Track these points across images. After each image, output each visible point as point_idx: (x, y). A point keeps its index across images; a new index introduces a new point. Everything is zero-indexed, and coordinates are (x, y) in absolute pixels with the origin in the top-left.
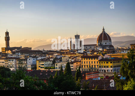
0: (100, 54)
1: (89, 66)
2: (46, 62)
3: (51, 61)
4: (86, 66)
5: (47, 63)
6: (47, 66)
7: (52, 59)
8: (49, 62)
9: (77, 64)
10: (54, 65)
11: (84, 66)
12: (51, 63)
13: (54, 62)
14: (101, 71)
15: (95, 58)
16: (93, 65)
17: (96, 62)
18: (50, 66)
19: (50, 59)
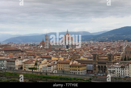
1: (62, 69)
2: (30, 64)
6: (30, 67)
7: (34, 62)
8: (32, 64)
10: (35, 66)
12: (34, 64)
13: (36, 64)
14: (72, 73)
15: (67, 63)
16: (66, 68)
17: (68, 66)
18: (33, 67)
19: (33, 62)
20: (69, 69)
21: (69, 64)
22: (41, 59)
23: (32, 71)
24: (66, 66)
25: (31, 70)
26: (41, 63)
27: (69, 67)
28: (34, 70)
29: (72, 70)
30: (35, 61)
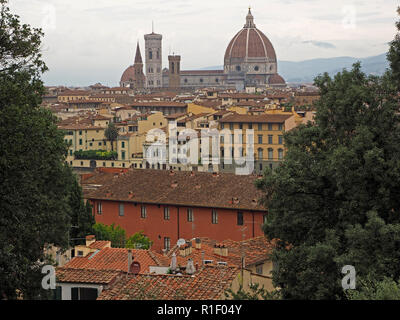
0: (290, 110)
2: (81, 133)
3: (98, 130)
5: (83, 137)
6: (83, 148)
7: (103, 124)
8: (91, 135)
10: (108, 143)
12: (101, 135)
13: (111, 135)
15: (270, 125)
16: (265, 147)
17: (275, 139)
18: (96, 147)
19: (96, 124)
20: (280, 150)
21: (281, 125)
22: (134, 112)
23: (93, 164)
24: (265, 139)
25: (87, 163)
26: (133, 128)
27: (280, 143)
28: (99, 164)
30: (105, 119)
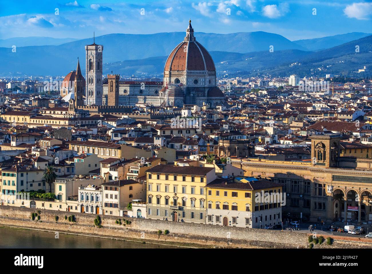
1: (171, 200)
2: (22, 175)
3: (37, 171)
4: (163, 201)
5: (24, 178)
9: (131, 188)
10: (47, 184)
11: (154, 200)
14: (214, 219)
15: (193, 177)
16: (189, 196)
17: (197, 190)
18: (36, 187)
20: (201, 201)
21: (203, 178)
22: (71, 153)
23: (33, 204)
24: (189, 190)
25: (28, 203)
27: (202, 194)
29: (214, 206)
